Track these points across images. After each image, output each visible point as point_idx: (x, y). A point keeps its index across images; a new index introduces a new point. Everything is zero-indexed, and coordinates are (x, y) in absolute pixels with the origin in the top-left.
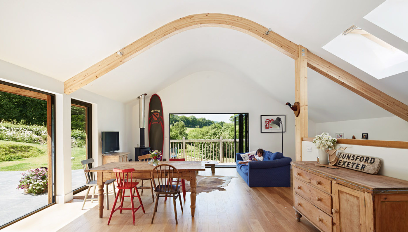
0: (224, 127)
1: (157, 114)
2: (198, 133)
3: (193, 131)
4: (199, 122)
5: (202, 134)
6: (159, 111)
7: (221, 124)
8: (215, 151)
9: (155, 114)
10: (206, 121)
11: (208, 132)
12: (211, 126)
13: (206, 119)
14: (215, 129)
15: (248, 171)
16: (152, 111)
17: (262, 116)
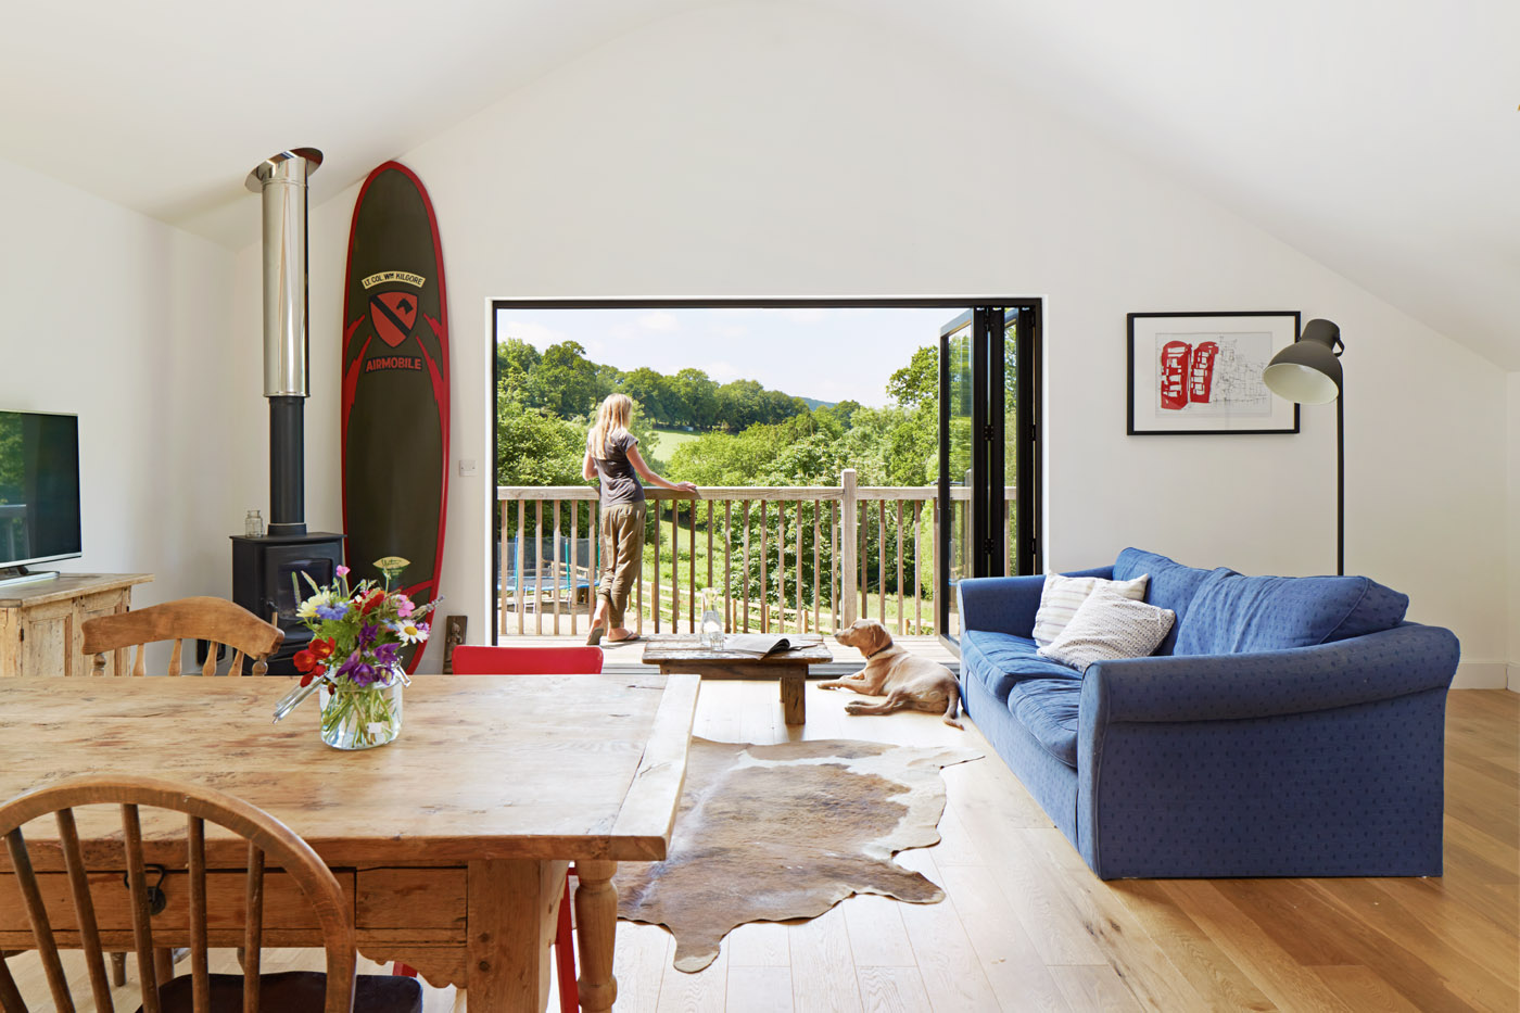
0: (857, 430)
1: (404, 304)
2: (722, 461)
3: (695, 450)
4: (728, 406)
5: (743, 468)
6: (420, 281)
7: (840, 413)
8: (809, 557)
9: (391, 301)
10: (766, 398)
11: (771, 457)
12: (788, 425)
13: (766, 389)
14: (812, 438)
15: (1083, 731)
16: (369, 282)
17: (1136, 320)
